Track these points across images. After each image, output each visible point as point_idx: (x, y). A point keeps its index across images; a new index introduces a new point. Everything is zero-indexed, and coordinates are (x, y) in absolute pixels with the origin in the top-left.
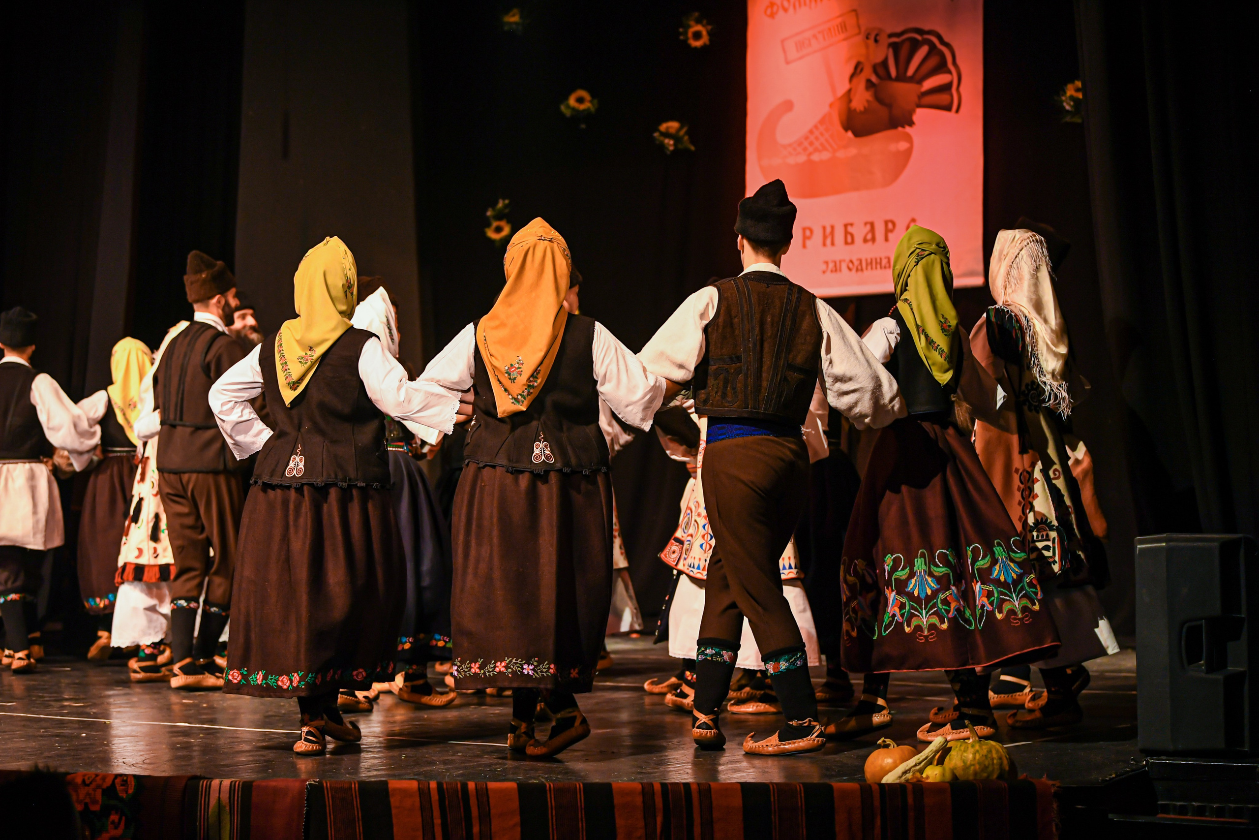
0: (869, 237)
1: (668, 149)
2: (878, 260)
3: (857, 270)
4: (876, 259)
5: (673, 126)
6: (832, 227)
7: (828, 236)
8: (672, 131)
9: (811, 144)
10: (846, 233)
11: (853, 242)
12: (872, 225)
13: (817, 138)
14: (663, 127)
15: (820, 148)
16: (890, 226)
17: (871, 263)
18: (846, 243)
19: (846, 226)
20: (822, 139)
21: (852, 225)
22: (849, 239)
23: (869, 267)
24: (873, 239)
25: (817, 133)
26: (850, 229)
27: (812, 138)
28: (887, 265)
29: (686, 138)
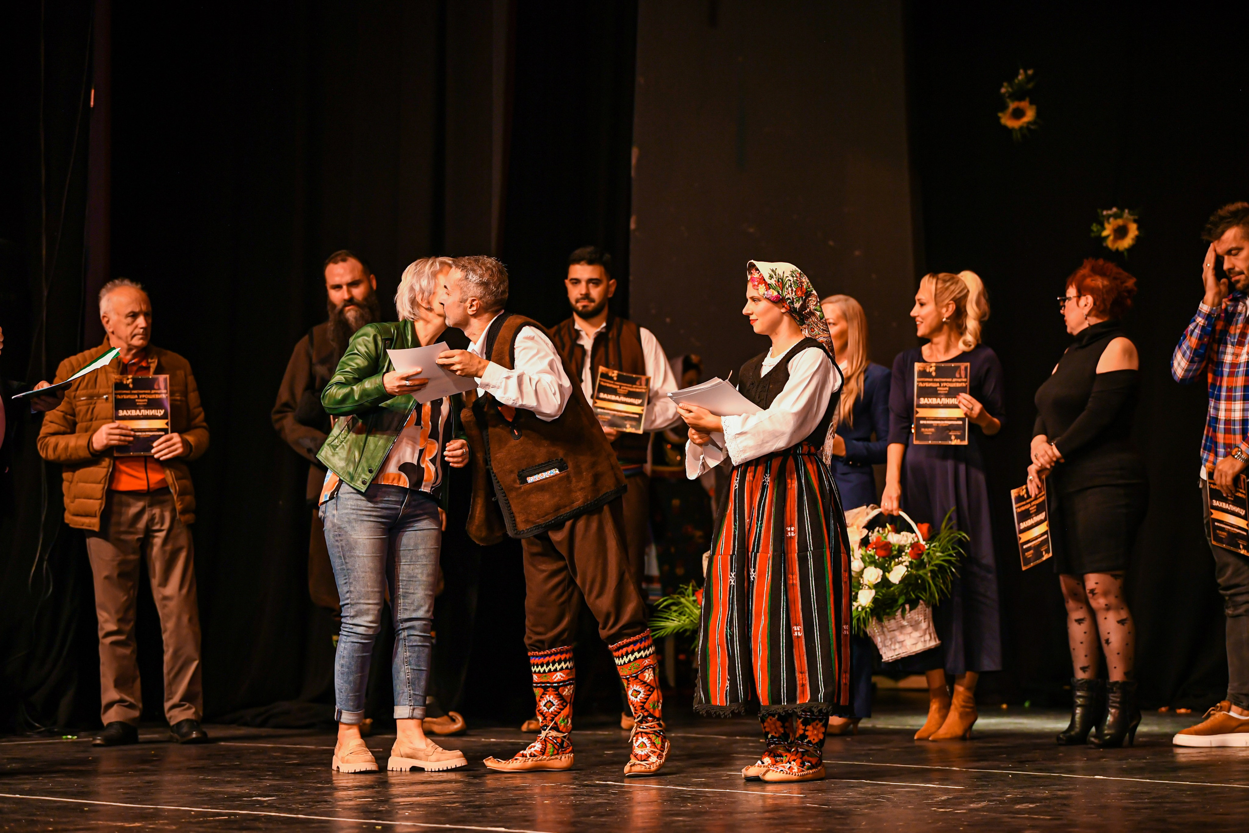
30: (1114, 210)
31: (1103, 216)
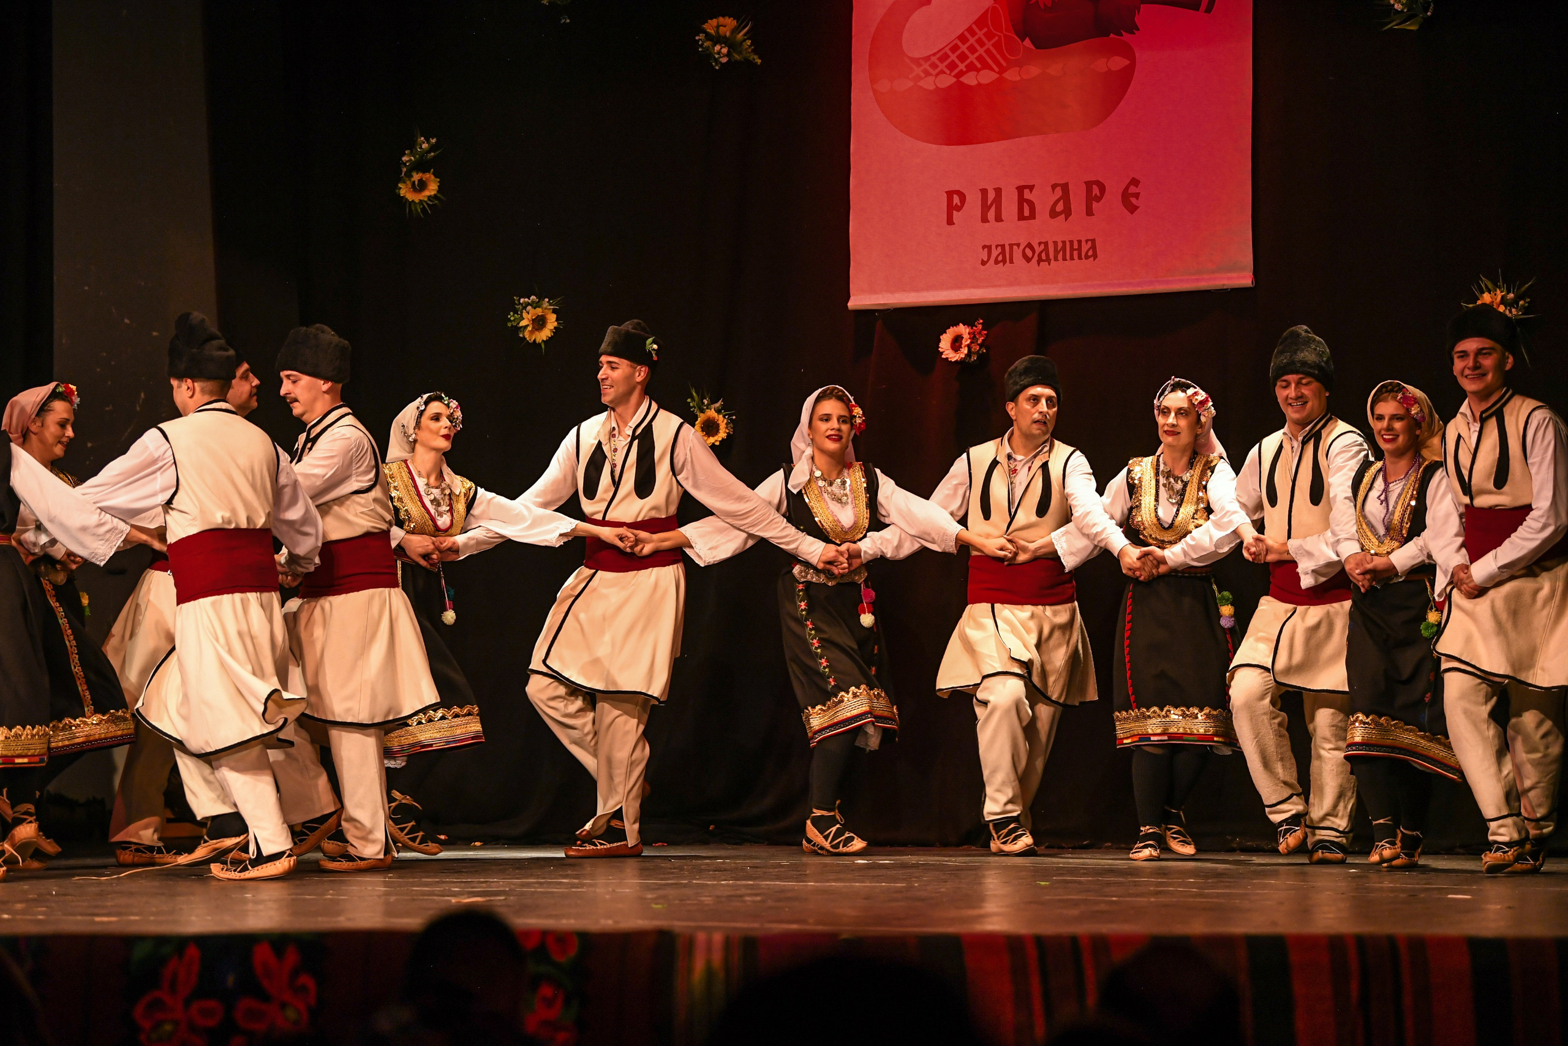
0: (1060, 207)
1: (716, 60)
2: (1076, 246)
3: (1040, 261)
4: (1071, 242)
5: (726, 25)
6: (998, 191)
7: (991, 205)
8: (726, 31)
9: (963, 57)
10: (1021, 200)
11: (1032, 216)
12: (1065, 187)
13: (972, 49)
14: (710, 26)
15: (979, 65)
16: (1095, 191)
17: (1064, 249)
18: (1021, 217)
19: (1020, 189)
20: (981, 51)
21: (1031, 188)
22: (1026, 211)
23: (1060, 256)
24: (1067, 212)
25: (972, 40)
26: (1027, 195)
27: (964, 48)
28: (1090, 253)
29: (749, 42)
30: (533, 297)
31: (520, 303)
